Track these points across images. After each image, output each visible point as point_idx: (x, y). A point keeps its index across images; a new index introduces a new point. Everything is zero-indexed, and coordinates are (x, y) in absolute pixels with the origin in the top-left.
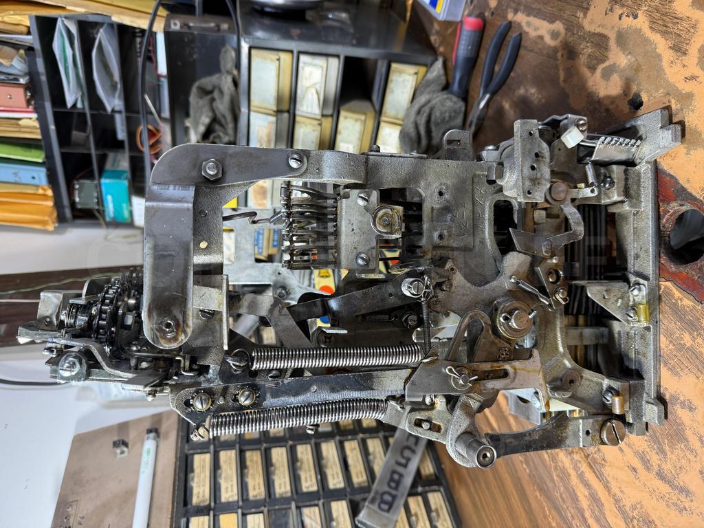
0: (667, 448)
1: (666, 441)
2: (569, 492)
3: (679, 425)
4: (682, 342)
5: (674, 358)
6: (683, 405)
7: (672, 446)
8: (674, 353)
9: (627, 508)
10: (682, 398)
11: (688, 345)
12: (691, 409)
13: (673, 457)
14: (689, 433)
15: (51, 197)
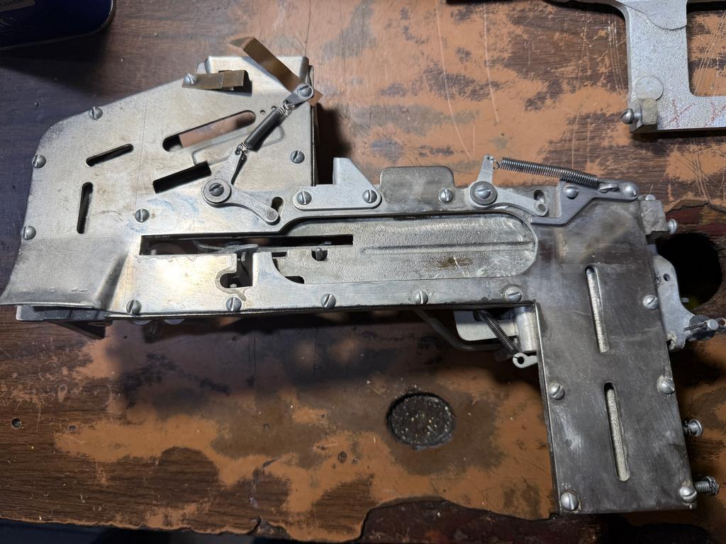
0: (519, 30)
1: (525, 37)
3: (527, 72)
4: (598, 160)
5: (593, 134)
6: (541, 97)
7: (516, 40)
8: (596, 141)
10: (548, 102)
11: (589, 165)
12: (530, 103)
13: (505, 31)
14: (511, 74)
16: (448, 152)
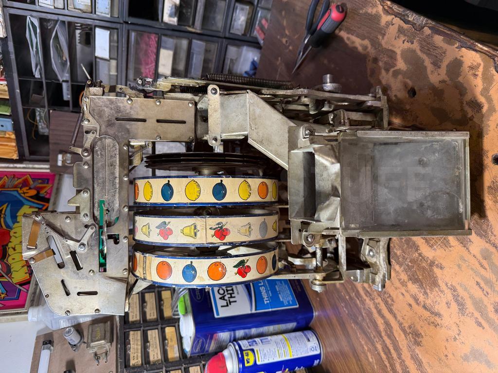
1: (428, 287)
2: (372, 322)
3: (435, 278)
6: (437, 266)
7: (431, 290)
9: (406, 328)
10: (437, 263)
13: (432, 296)
15: (14, 139)
16: (478, 283)
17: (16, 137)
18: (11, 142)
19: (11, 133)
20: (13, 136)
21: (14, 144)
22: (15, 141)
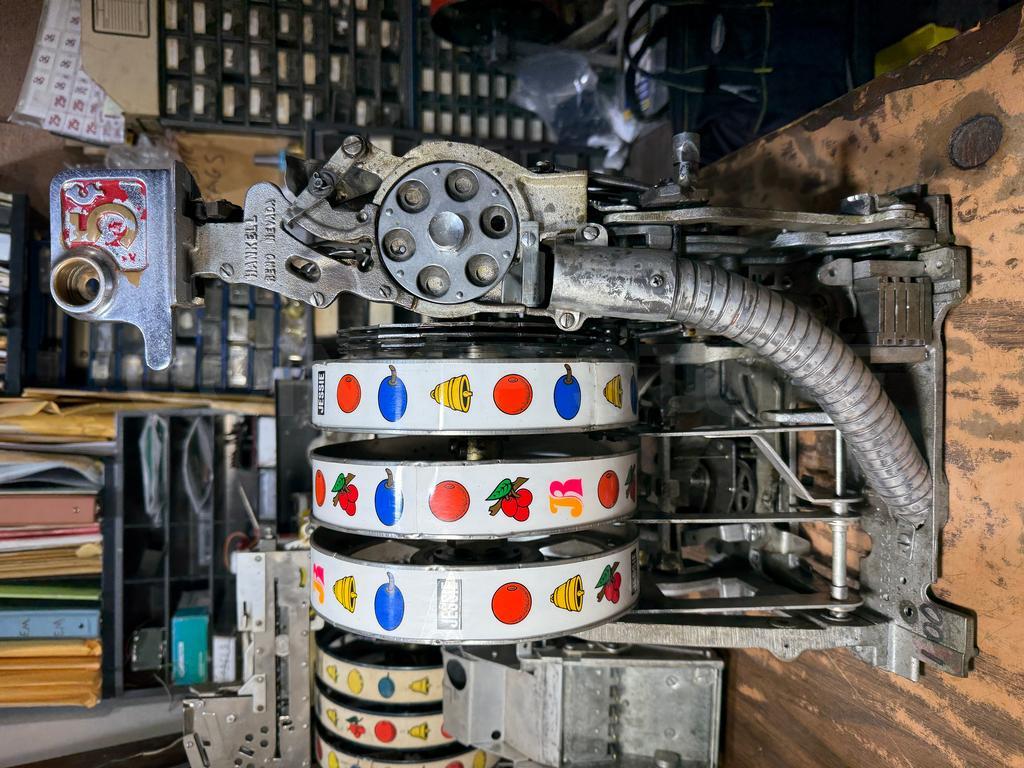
15: (98, 657)
17: (104, 649)
18: (92, 662)
19: (94, 642)
20: (98, 651)
21: (97, 666)
22: (101, 660)
